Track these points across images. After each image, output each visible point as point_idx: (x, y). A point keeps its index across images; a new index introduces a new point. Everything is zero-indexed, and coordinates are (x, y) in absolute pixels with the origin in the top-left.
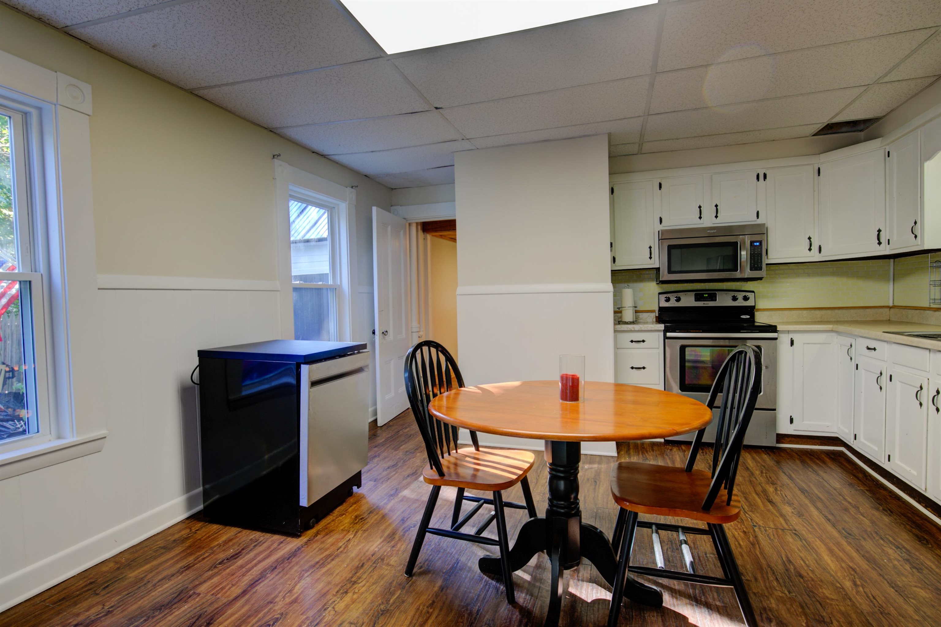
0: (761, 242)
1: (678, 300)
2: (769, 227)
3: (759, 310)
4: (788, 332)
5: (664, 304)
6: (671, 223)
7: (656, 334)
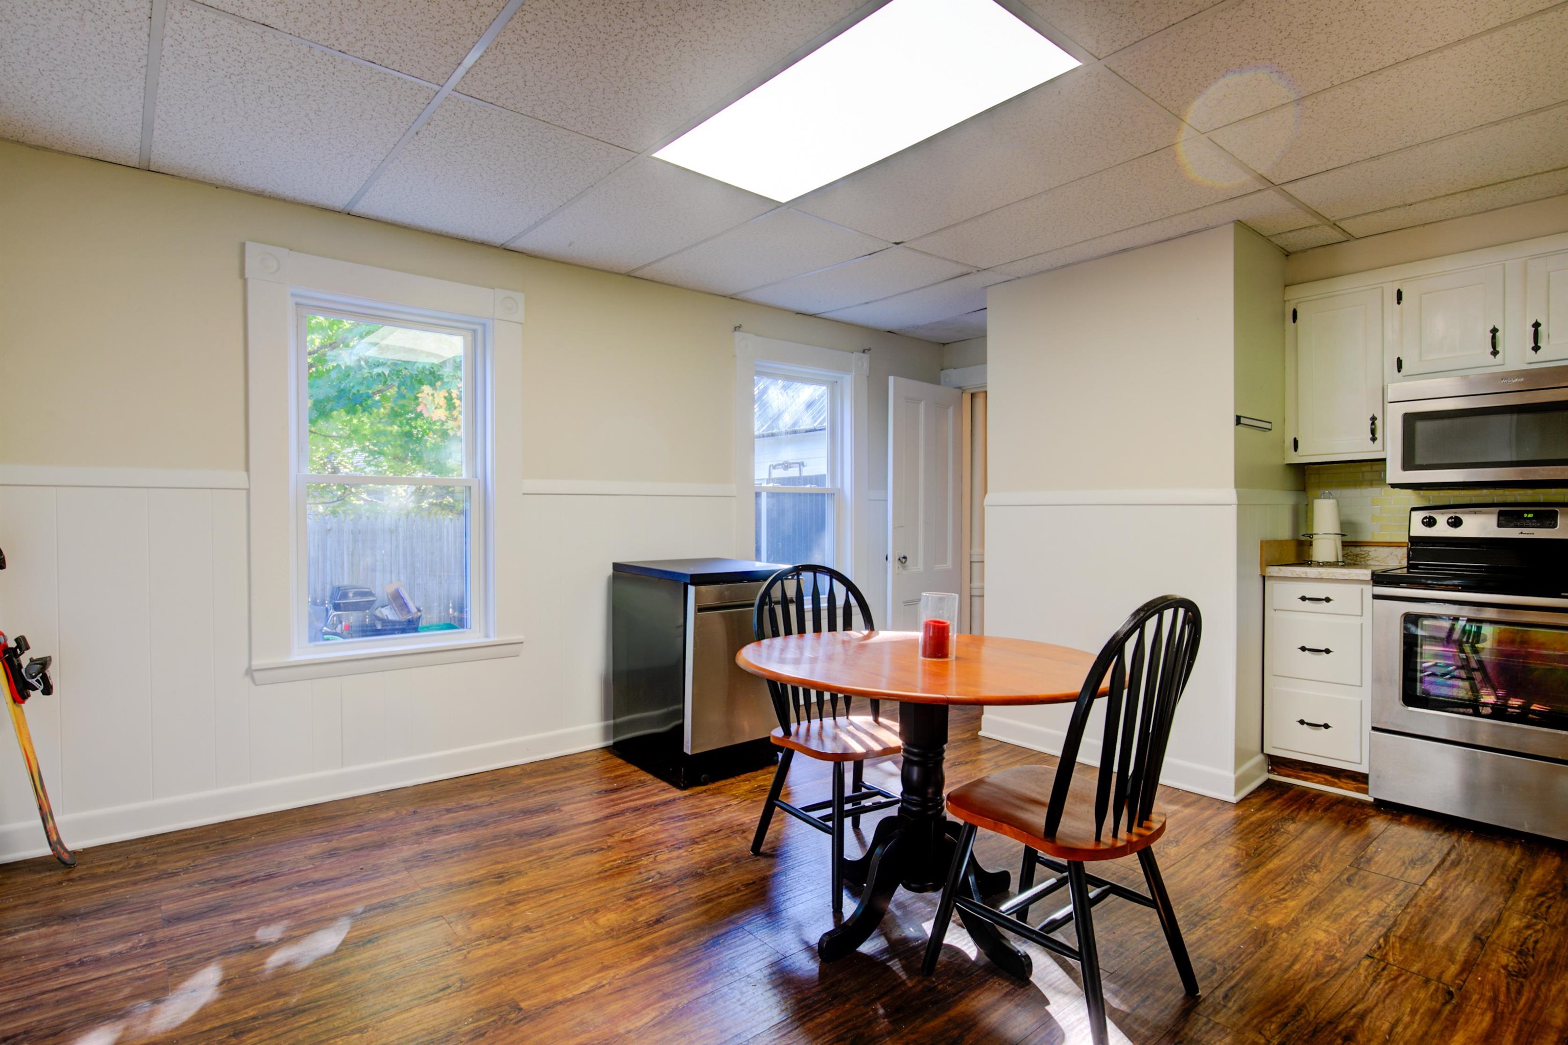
1: (1457, 522)
7: (1358, 587)
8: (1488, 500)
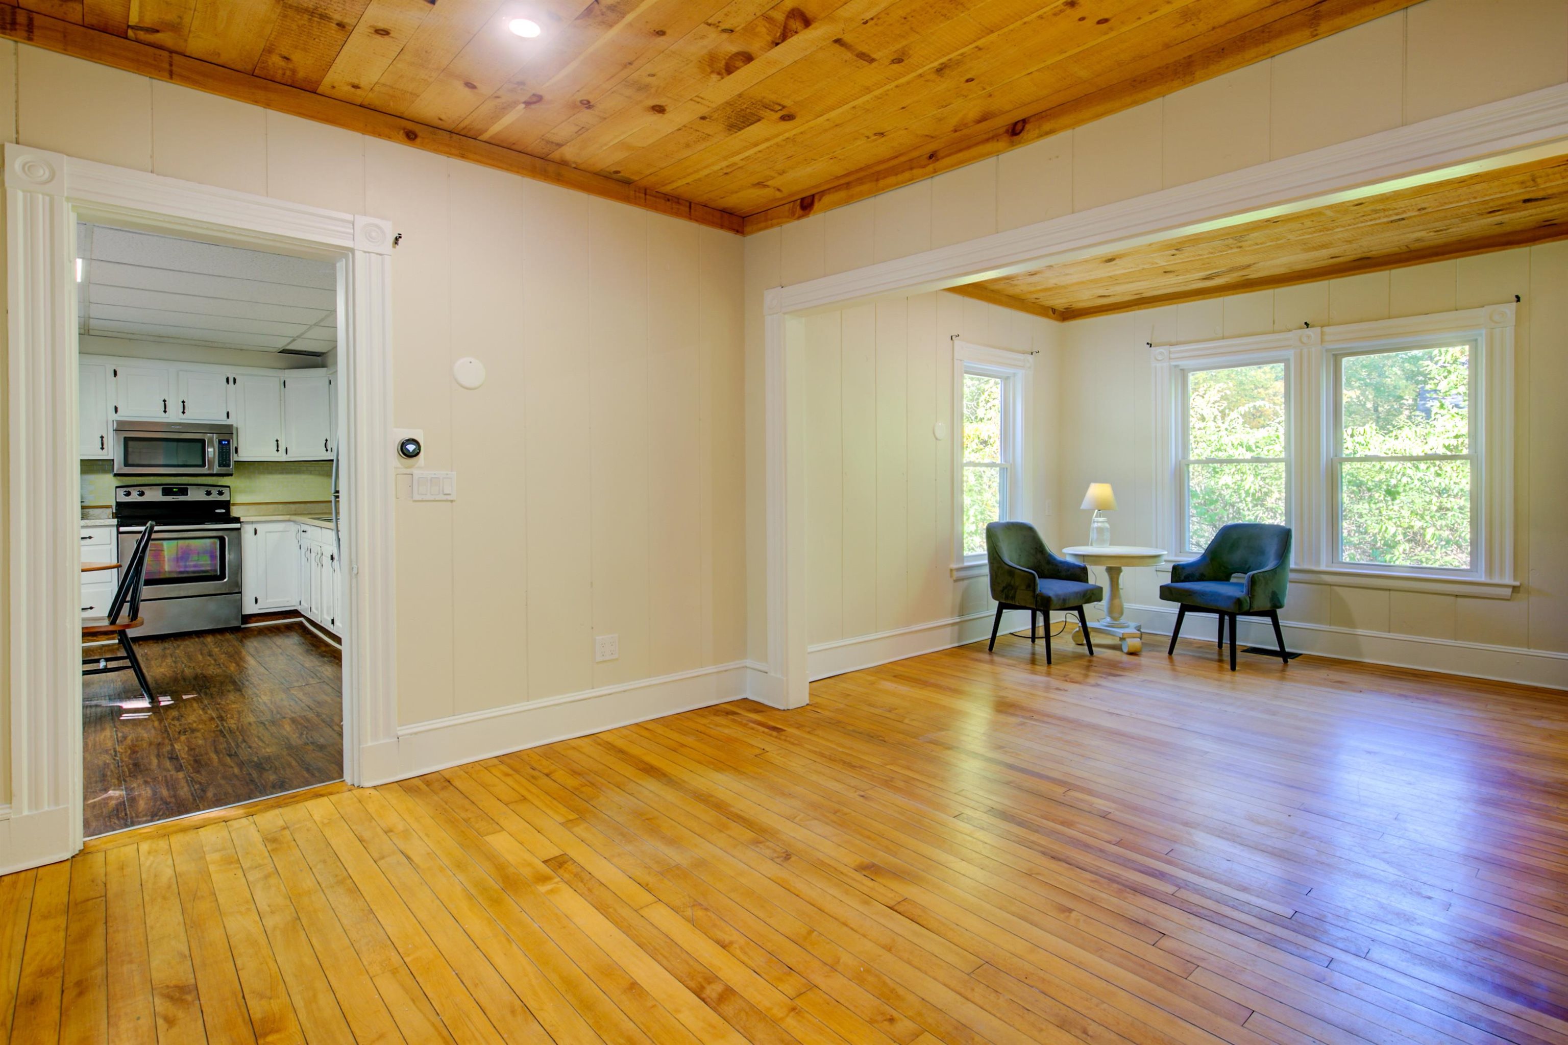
0: (229, 441)
1: (142, 494)
2: (239, 427)
3: (234, 504)
4: (252, 522)
5: (123, 499)
6: (126, 414)
7: (108, 529)
8: (158, 482)
